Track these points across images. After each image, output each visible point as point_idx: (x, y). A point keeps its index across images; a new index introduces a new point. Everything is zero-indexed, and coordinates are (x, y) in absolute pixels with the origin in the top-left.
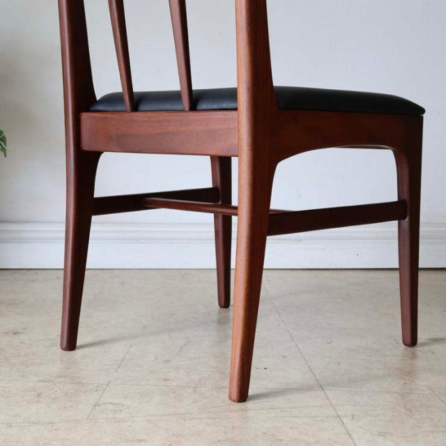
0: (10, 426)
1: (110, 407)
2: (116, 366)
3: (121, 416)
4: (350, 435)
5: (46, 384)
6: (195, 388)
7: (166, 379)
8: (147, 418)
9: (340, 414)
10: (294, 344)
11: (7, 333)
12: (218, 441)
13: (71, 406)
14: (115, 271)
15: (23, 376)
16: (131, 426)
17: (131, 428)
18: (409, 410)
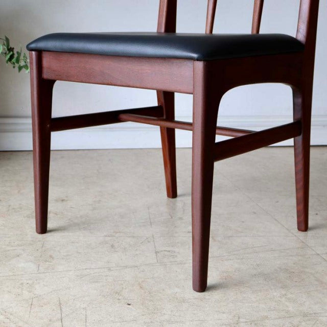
1: (167, 253)
3: (179, 260)
5: (110, 238)
13: (140, 254)
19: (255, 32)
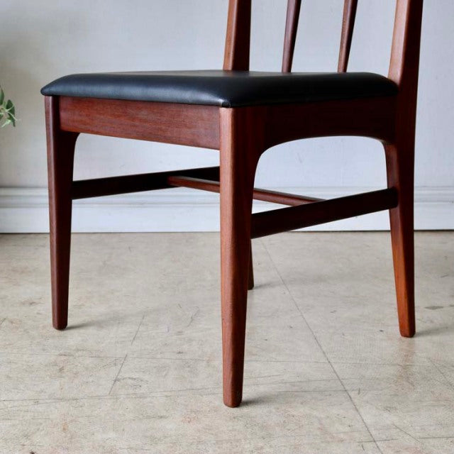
0: (37, 402)
1: (130, 382)
2: (132, 339)
3: (141, 392)
4: (357, 410)
5: (65, 358)
6: (208, 362)
7: (180, 353)
8: (166, 394)
9: (347, 388)
10: (299, 314)
11: (23, 304)
12: (234, 418)
13: (93, 381)
14: (122, 235)
15: (44, 350)
16: (151, 403)
17: (150, 404)
18: (412, 384)
19: (341, 71)
